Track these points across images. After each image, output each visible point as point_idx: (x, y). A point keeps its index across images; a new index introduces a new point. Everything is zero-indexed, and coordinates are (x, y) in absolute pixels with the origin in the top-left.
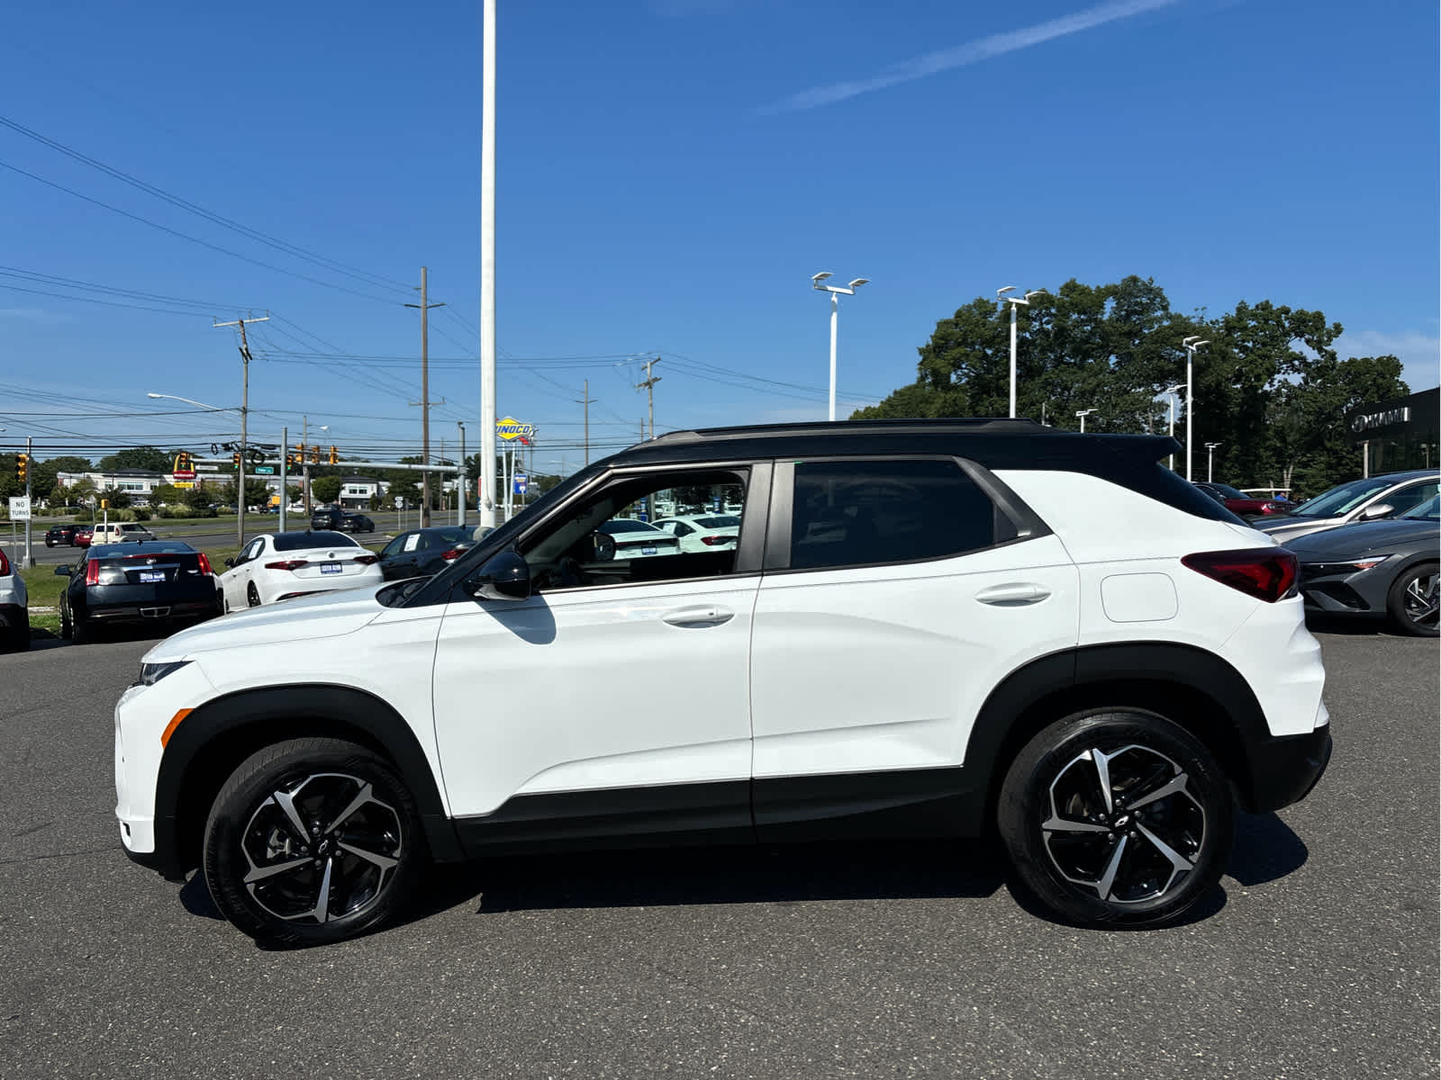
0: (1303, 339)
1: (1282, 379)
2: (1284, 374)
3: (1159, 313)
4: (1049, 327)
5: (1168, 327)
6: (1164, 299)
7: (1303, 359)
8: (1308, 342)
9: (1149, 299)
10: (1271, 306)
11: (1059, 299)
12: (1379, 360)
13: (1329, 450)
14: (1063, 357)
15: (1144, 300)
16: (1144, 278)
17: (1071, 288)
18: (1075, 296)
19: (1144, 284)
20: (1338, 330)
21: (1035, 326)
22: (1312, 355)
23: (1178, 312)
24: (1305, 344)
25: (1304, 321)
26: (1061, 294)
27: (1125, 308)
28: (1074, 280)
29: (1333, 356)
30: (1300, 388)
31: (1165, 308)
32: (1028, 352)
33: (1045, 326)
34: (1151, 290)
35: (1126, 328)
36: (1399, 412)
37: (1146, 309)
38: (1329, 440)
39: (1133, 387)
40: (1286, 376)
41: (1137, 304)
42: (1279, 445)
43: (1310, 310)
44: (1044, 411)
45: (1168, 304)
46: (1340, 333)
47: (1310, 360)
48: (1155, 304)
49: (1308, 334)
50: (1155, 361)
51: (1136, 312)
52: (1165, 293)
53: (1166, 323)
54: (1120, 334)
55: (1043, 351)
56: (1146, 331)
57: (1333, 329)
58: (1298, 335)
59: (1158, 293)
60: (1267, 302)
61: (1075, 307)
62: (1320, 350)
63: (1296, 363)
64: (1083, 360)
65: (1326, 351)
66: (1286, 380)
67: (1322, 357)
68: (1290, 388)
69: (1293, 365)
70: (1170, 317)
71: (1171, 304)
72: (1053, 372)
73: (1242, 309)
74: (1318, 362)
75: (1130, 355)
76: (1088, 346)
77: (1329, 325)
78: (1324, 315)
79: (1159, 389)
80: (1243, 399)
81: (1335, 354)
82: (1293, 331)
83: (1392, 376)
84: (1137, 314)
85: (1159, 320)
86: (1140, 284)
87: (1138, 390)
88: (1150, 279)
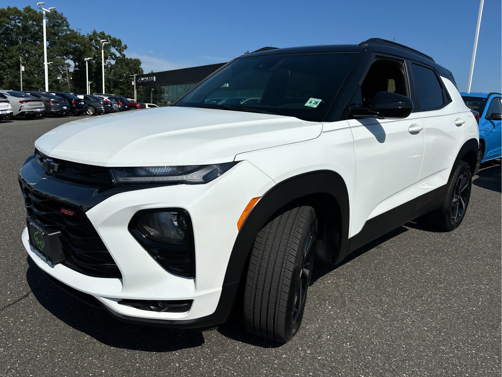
0: (115, 48)
1: (109, 61)
2: (109, 59)
3: (66, 28)
4: (20, 25)
5: (70, 34)
6: (67, 22)
7: (115, 55)
8: (117, 49)
9: (61, 21)
10: (105, 34)
11: (24, 13)
12: (135, 60)
13: (120, 88)
14: (26, 39)
15: (60, 21)
16: (59, 12)
17: (28, 9)
18: (31, 13)
19: (59, 14)
20: (126, 47)
21: (13, 23)
22: (118, 55)
23: (73, 29)
24: (115, 50)
25: (115, 42)
26: (24, 11)
27: (52, 23)
28: (30, 6)
29: (124, 56)
30: (114, 66)
31: (68, 26)
32: (11, 33)
33: (17, 23)
34: (62, 18)
35: (53, 31)
36: (153, 78)
37: (59, 25)
38: (121, 85)
39: (57, 56)
40: (110, 61)
41: (56, 22)
42: (108, 85)
43: (117, 38)
44: (21, 60)
45: (69, 25)
46: (126, 48)
47: (117, 56)
48: (63, 24)
49: (117, 46)
50: (65, 47)
51: (56, 26)
52: (68, 20)
53: (68, 32)
54: (51, 33)
55: (17, 34)
56: (60, 34)
57: (124, 46)
58: (114, 46)
59: (65, 20)
60: (103, 32)
61: (32, 18)
62: (120, 53)
63: (113, 56)
64: (35, 41)
65: (122, 54)
66: (110, 62)
67: (121, 56)
68: (111, 65)
69: (112, 57)
70: (70, 30)
71: (70, 25)
72: (22, 44)
73: (95, 33)
74: (120, 57)
75: (55, 43)
76: (37, 36)
77: (123, 45)
78: (121, 41)
79: (66, 58)
80: (97, 66)
81: (125, 55)
82: (112, 45)
83: (138, 65)
84: (57, 26)
85: (66, 30)
86: (58, 14)
87: (58, 57)
88: (62, 13)
